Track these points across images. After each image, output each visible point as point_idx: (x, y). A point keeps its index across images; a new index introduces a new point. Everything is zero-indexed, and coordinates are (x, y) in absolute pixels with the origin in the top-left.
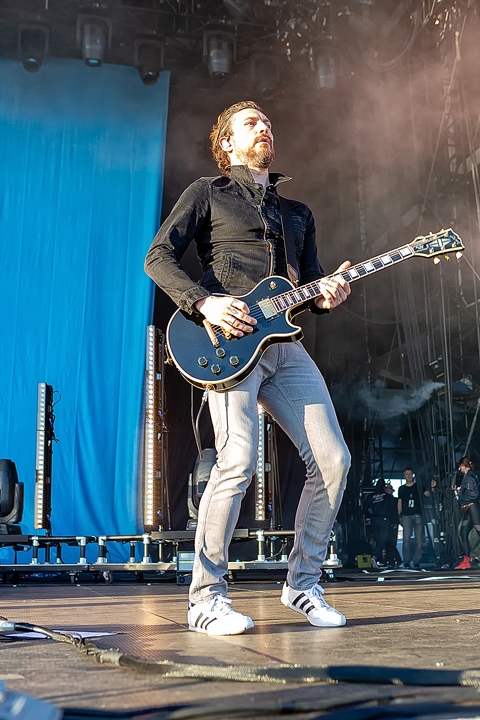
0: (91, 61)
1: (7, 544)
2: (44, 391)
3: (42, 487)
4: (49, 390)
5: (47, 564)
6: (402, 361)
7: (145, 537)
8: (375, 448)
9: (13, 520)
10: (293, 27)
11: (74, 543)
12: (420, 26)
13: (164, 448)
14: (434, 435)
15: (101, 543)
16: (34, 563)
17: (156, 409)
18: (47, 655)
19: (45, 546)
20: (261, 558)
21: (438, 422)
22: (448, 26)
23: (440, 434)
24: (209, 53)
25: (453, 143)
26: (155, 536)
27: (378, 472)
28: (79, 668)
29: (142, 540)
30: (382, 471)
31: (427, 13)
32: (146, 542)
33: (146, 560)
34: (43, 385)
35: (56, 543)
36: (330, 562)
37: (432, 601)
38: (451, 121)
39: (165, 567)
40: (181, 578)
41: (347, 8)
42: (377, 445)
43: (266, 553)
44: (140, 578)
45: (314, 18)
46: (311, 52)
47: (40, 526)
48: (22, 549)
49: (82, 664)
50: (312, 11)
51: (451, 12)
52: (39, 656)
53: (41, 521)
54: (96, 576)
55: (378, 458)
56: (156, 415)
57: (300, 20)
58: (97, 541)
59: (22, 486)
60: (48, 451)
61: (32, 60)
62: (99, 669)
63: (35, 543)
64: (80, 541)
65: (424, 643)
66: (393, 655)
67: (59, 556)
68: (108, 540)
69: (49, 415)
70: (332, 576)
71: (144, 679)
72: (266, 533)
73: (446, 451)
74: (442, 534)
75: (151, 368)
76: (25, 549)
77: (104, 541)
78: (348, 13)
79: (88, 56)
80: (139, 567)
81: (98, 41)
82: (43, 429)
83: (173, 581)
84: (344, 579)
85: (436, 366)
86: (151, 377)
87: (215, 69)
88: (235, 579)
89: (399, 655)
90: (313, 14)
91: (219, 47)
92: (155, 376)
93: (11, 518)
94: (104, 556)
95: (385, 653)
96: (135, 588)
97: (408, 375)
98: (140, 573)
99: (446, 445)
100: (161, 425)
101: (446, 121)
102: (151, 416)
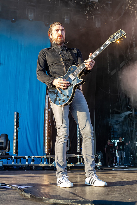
0: (30, 20)
1: (5, 158)
2: (16, 114)
3: (15, 142)
4: (18, 114)
5: (17, 164)
6: (120, 106)
7: (45, 156)
8: (112, 131)
9: (7, 151)
10: (88, 10)
11: (25, 158)
12: (125, 9)
13: (51, 130)
14: (129, 127)
15: (32, 158)
16: (13, 164)
17: (48, 119)
18: (10, 194)
19: (16, 159)
20: (78, 163)
21: (130, 123)
22: (133, 9)
23: (131, 127)
24: (64, 17)
25: (135, 43)
26: (48, 156)
27: (113, 138)
28: (18, 199)
29: (44, 157)
30: (114, 138)
31: (127, 6)
32: (45, 158)
33: (45, 163)
34: (16, 112)
35: (19, 158)
36: (99, 164)
37: (128, 176)
38: (134, 37)
39: (51, 165)
40: (55, 168)
41: (104, 4)
42: (113, 130)
43: (80, 161)
44: (44, 168)
45: (94, 7)
46: (94, 17)
47: (15, 153)
48: (10, 159)
49: (19, 197)
50: (94, 5)
51: (134, 5)
52: (7, 194)
53: (15, 152)
54: (31, 167)
55: (113, 134)
56: (48, 121)
57: (90, 8)
58: (31, 157)
59: (9, 141)
60: (17, 131)
61: (14, 20)
62: (24, 199)
63: (13, 158)
64: (26, 157)
65: (125, 191)
66: (115, 195)
67: (20, 162)
68: (34, 157)
69: (17, 121)
70: (99, 168)
71: (37, 203)
72: (80, 155)
73: (133, 132)
74: (132, 156)
75: (47, 108)
76: (10, 160)
77: (33, 157)
78: (104, 6)
79: (29, 18)
80: (43, 165)
81: (32, 14)
82: (16, 125)
83: (53, 169)
84: (103, 169)
85: (130, 107)
86: (47, 110)
87: (66, 22)
88: (71, 169)
89: (117, 195)
90: (94, 6)
91: (67, 16)
92: (48, 110)
93: (7, 150)
94: (33, 162)
95: (113, 194)
96: (42, 171)
97: (122, 110)
98: (44, 167)
99: (133, 130)
100: (50, 124)
101: (133, 37)
102: (47, 121)
